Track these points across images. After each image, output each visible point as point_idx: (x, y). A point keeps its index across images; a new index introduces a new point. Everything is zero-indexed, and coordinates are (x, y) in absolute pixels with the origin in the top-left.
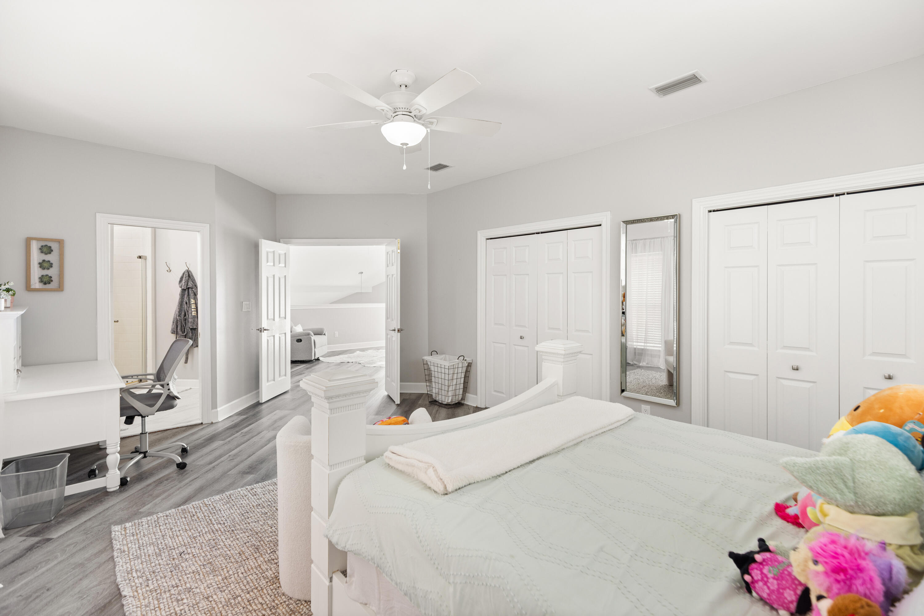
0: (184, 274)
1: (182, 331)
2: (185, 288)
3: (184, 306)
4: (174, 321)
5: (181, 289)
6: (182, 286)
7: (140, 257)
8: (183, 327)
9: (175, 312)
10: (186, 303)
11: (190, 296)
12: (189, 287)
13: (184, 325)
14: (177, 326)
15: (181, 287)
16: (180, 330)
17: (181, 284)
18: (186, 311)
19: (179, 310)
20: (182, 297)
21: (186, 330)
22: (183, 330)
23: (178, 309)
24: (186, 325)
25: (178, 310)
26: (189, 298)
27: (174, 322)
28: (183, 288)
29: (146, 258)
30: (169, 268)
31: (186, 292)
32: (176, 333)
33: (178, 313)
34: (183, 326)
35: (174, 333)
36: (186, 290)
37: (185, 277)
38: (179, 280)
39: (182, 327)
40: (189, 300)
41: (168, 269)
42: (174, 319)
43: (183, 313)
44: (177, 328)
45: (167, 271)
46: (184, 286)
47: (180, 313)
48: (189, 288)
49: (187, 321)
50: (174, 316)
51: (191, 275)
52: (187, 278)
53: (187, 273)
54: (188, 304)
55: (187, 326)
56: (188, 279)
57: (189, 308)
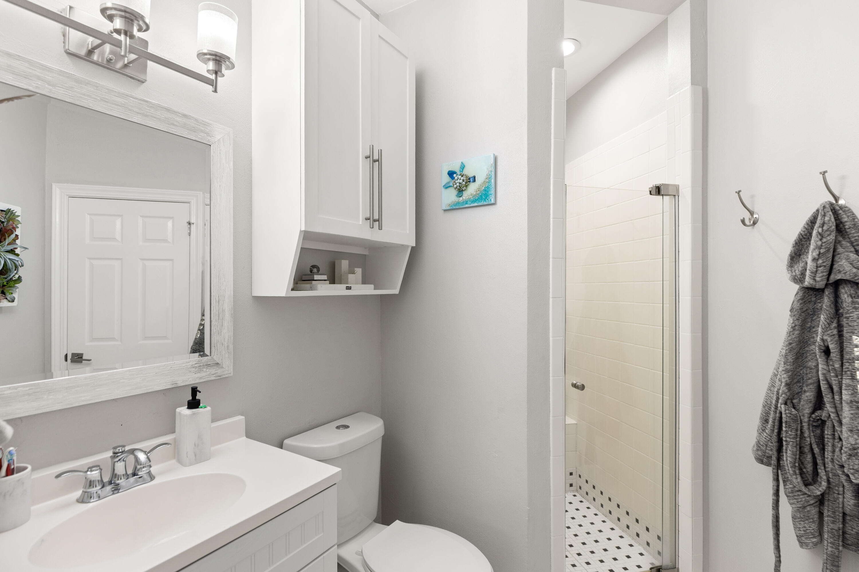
0: (812, 222)
1: (802, 474)
2: (820, 285)
3: (812, 364)
4: (767, 414)
5: (796, 287)
6: (803, 274)
7: (658, 190)
8: (809, 457)
9: (772, 385)
10: (827, 352)
11: (844, 322)
12: (839, 277)
13: (816, 450)
14: (780, 441)
15: (799, 279)
16: (794, 466)
17: (798, 268)
18: (824, 387)
19: (791, 378)
20: (804, 322)
21: (822, 472)
22: (809, 467)
23: (786, 371)
24: (823, 449)
25: (784, 377)
26: (840, 328)
27: (767, 421)
28: (808, 281)
29: (678, 190)
30: (752, 213)
31: (826, 301)
32: (774, 461)
33: (783, 389)
34: (807, 450)
35: (769, 464)
36: (821, 291)
37: (821, 236)
38: (788, 249)
39: (802, 453)
40: (840, 335)
41: (747, 215)
42: (767, 406)
43: (809, 395)
44: (780, 449)
45: (743, 221)
46: (814, 273)
47: (796, 389)
48: (837, 284)
49: (828, 432)
50: (768, 397)
51: (848, 225)
52: (832, 237)
53: (830, 217)
54: (834, 354)
55: (828, 455)
56: (837, 242)
57: (840, 373)
